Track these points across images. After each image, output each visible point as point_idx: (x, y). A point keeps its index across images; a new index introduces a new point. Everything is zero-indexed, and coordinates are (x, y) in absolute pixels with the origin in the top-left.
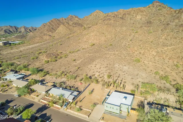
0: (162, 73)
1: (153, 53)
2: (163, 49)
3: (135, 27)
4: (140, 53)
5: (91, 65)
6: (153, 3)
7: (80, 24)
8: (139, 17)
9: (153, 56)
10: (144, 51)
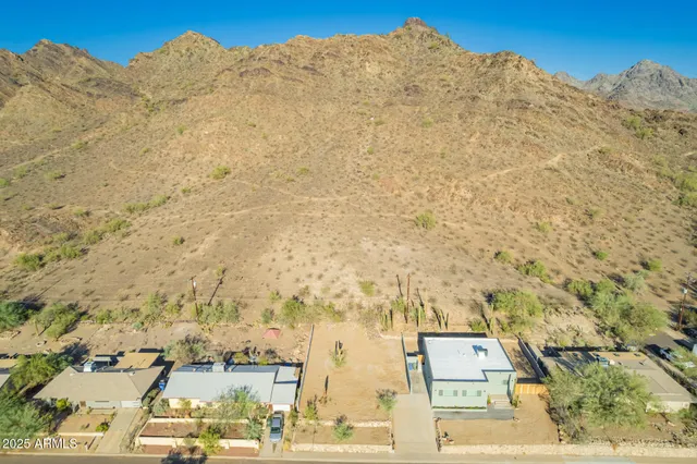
0: (513, 254)
1: (462, 194)
2: (485, 179)
3: (366, 104)
4: (420, 195)
5: (272, 256)
6: (407, 24)
7: (121, 84)
8: (372, 69)
9: (466, 203)
10: (428, 188)
